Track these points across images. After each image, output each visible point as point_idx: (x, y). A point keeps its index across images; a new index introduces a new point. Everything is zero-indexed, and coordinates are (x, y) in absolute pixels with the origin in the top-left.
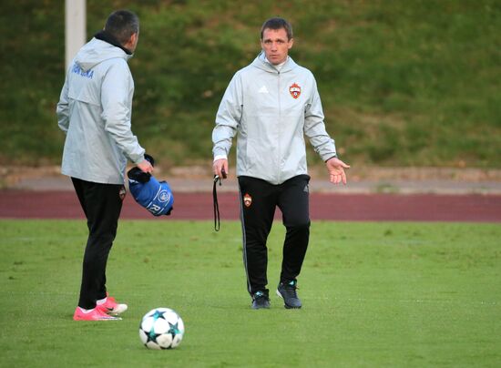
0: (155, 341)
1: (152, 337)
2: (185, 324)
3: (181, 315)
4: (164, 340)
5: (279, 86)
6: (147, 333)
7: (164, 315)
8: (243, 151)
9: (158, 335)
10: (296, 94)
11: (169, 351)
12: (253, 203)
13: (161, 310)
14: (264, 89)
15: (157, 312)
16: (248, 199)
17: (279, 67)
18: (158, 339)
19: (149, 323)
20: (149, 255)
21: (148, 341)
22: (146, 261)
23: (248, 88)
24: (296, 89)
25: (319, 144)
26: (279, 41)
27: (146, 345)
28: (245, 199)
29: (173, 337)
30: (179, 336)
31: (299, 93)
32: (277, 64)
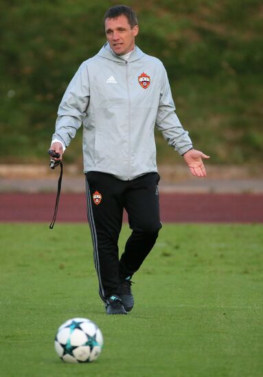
0: (72, 355)
1: (68, 349)
2: (104, 335)
3: (99, 326)
4: (81, 353)
5: (127, 76)
6: (63, 346)
7: (81, 326)
8: (91, 146)
9: (75, 348)
10: (144, 85)
11: (87, 365)
12: (102, 201)
13: (77, 320)
14: (112, 80)
15: (74, 323)
16: (97, 197)
17: (126, 57)
18: (75, 352)
19: (66, 335)
20: (66, 260)
21: (64, 354)
22: (62, 267)
23: (95, 78)
24: (145, 79)
25: (176, 135)
26: (120, 29)
27: (61, 358)
28: (95, 197)
29: (91, 349)
30: (97, 349)
31: (148, 83)
32: (123, 54)
